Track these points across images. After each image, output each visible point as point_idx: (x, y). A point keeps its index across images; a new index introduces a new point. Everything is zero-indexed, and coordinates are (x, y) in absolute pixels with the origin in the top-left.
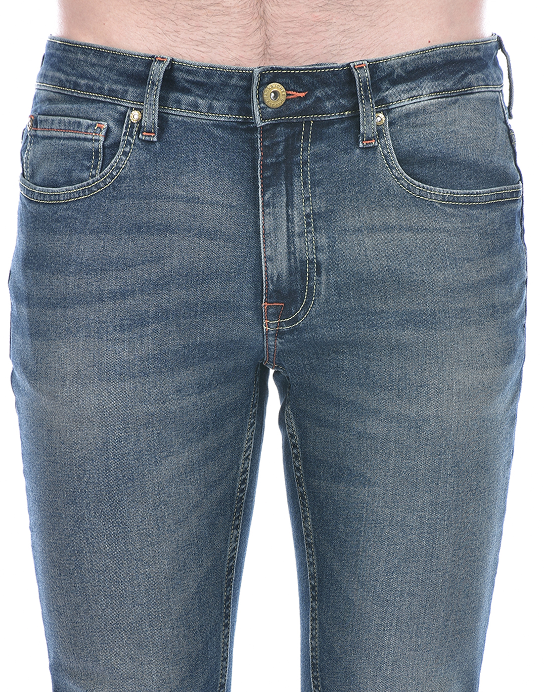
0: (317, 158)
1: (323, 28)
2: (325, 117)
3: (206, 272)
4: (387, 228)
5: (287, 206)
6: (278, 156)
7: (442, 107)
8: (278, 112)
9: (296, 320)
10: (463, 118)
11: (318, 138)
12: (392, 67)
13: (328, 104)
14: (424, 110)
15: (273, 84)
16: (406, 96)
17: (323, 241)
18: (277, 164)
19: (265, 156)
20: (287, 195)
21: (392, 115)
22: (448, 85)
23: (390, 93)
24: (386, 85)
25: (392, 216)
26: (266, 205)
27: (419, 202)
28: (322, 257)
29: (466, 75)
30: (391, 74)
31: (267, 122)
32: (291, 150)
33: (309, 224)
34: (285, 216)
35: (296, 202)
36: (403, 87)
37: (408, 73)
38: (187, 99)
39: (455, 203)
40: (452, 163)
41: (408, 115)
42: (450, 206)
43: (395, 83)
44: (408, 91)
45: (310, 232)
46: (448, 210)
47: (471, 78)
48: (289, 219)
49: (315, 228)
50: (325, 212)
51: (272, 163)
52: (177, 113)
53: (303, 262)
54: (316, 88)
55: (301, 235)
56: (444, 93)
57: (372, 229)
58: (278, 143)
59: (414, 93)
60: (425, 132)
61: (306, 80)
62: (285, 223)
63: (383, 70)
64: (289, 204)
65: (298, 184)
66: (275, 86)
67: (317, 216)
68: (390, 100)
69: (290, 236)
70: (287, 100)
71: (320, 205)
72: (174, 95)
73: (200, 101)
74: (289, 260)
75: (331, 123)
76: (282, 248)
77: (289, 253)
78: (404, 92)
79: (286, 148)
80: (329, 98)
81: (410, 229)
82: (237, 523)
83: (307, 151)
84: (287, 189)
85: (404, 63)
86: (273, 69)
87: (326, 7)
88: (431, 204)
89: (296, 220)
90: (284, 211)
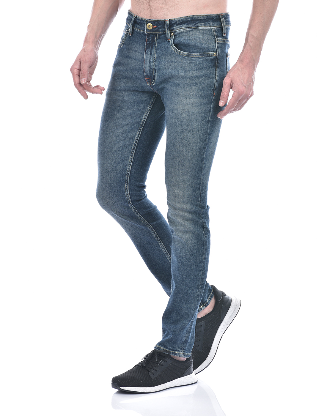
0: (158, 43)
1: (162, 9)
2: (160, 33)
3: (135, 69)
4: (171, 62)
5: (150, 54)
6: (150, 42)
7: (188, 31)
8: (150, 31)
9: (153, 83)
10: (195, 34)
11: (159, 38)
12: (176, 21)
13: (160, 30)
14: (183, 32)
15: (149, 24)
16: (179, 28)
17: (157, 64)
18: (149, 44)
19: (147, 42)
20: (151, 52)
21: (175, 33)
22: (191, 26)
23: (175, 27)
24: (175, 25)
25: (173, 59)
26: (146, 54)
27: (179, 55)
28: (156, 68)
29: (197, 23)
30: (176, 22)
31: (147, 33)
32: (153, 41)
33: (154, 60)
34: (149, 57)
35: (152, 54)
36: (179, 26)
37: (181, 22)
38: (138, 26)
39: (188, 56)
40: (190, 46)
41: (180, 33)
42: (187, 57)
43: (177, 25)
44: (180, 27)
45: (154, 62)
46: (186, 58)
47: (199, 24)
48: (150, 58)
49: (156, 61)
50: (158, 57)
51: (148, 43)
52: (136, 29)
53: (152, 69)
54: (158, 25)
55: (152, 62)
56: (189, 28)
57: (168, 62)
58: (150, 39)
59: (181, 28)
60: (184, 37)
61: (156, 23)
62: (149, 59)
63: (174, 22)
64: (151, 54)
65: (154, 49)
66: (150, 24)
67: (157, 58)
68: (175, 29)
69: (150, 62)
70: (153, 28)
71: (157, 55)
72: (136, 25)
73: (140, 27)
74: (149, 68)
75: (162, 34)
76: (148, 65)
77: (149, 66)
78: (178, 27)
79: (152, 40)
80: (161, 28)
81: (176, 62)
82: (140, 130)
83: (157, 41)
84: (151, 51)
85: (179, 20)
86: (150, 20)
87: (163, 4)
88: (182, 56)
89: (152, 58)
90: (149, 56)
